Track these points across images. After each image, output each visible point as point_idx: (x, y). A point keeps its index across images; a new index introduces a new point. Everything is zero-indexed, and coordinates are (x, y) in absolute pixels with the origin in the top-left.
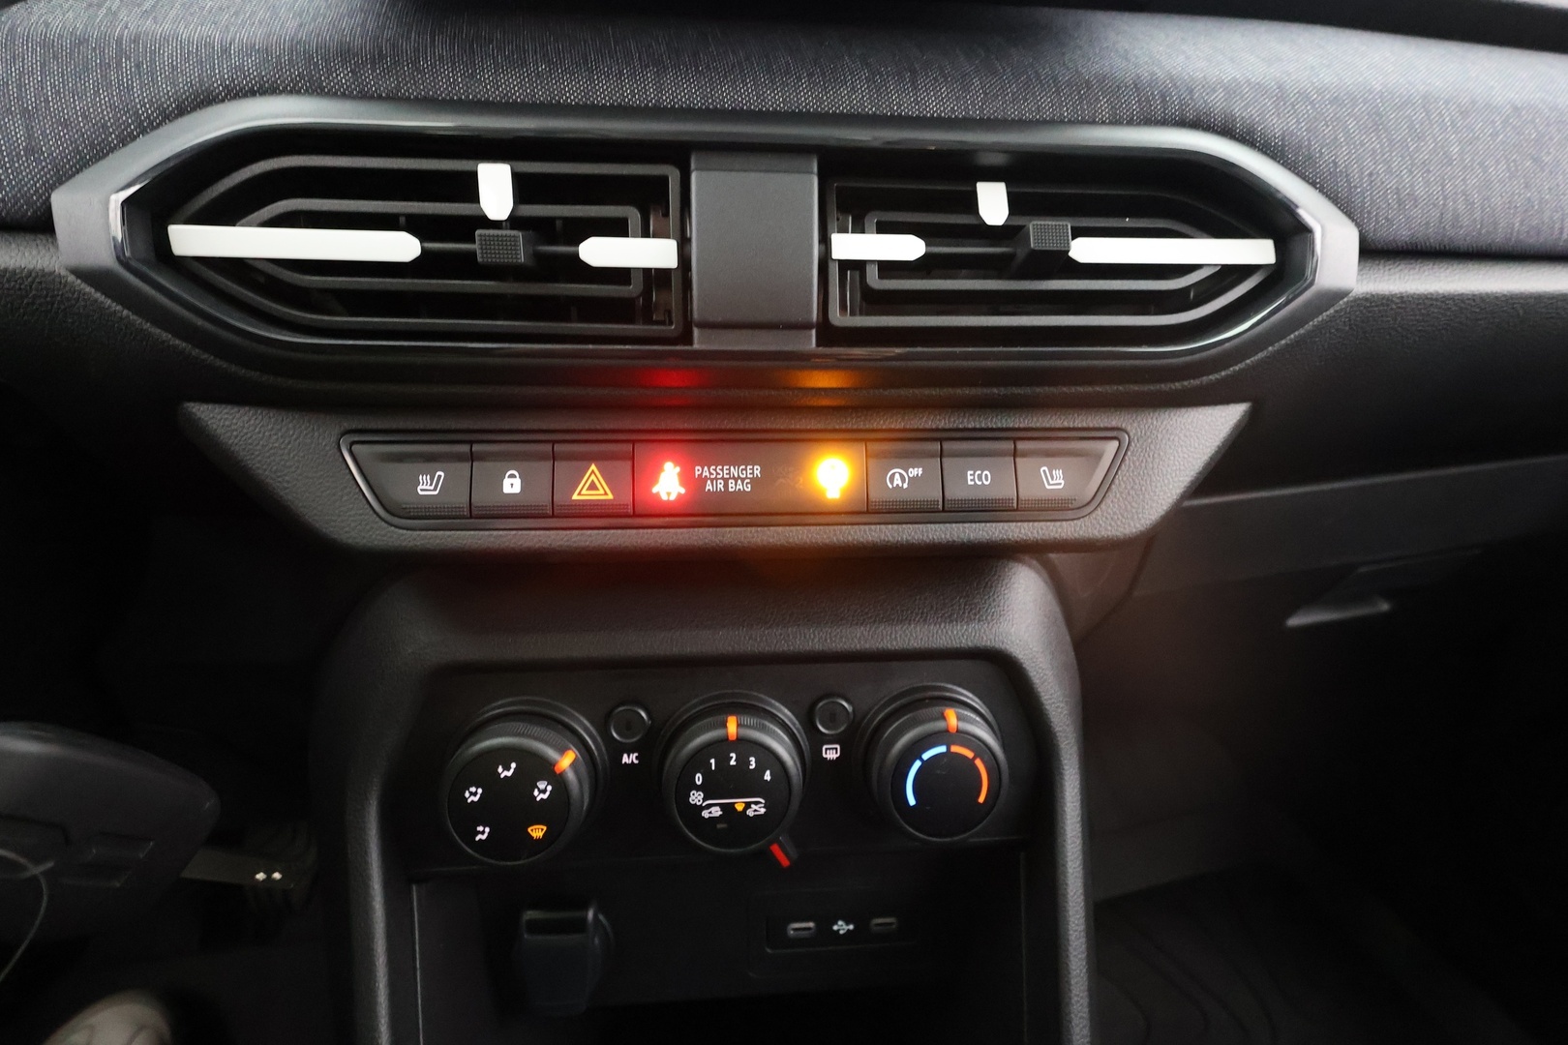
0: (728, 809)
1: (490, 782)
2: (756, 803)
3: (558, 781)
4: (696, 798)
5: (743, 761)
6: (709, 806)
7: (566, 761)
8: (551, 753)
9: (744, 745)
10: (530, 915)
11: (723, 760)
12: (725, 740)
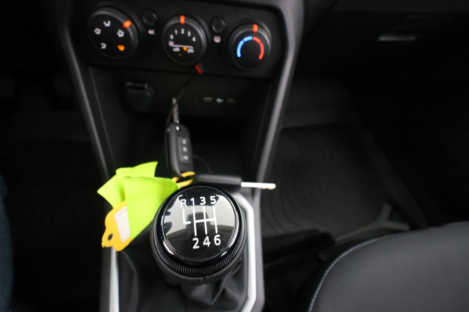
0: (181, 49)
1: (102, 27)
2: (190, 48)
3: (125, 30)
4: (171, 44)
5: (186, 33)
6: (175, 47)
7: (127, 24)
8: (122, 20)
9: (187, 27)
10: (129, 84)
11: (179, 31)
12: (180, 24)
